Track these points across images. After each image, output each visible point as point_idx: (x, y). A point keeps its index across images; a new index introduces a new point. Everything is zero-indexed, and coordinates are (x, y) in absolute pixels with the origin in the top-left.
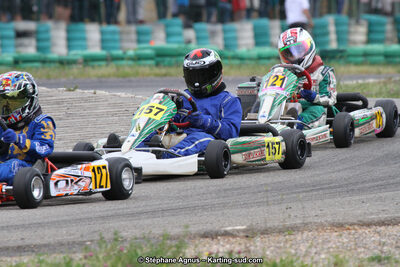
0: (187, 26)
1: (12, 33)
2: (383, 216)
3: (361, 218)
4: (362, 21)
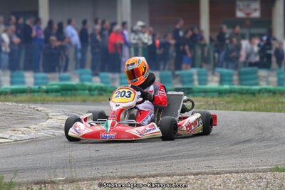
0: (96, 75)
2: (153, 173)
3: (139, 174)
4: (216, 73)
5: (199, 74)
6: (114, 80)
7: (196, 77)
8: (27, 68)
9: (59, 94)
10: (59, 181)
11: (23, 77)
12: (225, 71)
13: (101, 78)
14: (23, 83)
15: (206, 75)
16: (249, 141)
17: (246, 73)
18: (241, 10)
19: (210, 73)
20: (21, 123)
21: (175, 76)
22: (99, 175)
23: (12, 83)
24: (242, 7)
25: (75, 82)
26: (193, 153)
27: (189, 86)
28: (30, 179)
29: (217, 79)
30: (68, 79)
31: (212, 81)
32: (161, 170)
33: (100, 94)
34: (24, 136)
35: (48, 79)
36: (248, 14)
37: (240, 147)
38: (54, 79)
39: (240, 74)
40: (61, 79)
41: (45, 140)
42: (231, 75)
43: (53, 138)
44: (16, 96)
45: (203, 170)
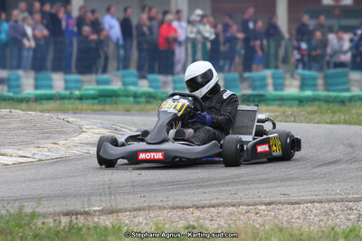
2: (214, 202)
3: (196, 203)
4: (296, 76)
5: (274, 77)
6: (165, 84)
7: (270, 81)
8: (56, 69)
9: (96, 101)
10: (95, 211)
11: (50, 79)
12: (307, 73)
13: (150, 81)
14: (51, 87)
15: (283, 78)
16: (336, 162)
17: (334, 76)
19: (288, 76)
20: (47, 138)
21: (243, 79)
22: (145, 204)
23: (37, 87)
25: (116, 86)
26: (265, 177)
27: (261, 92)
28: (58, 209)
29: (297, 83)
30: (107, 82)
31: (291, 86)
32: (223, 198)
33: (148, 102)
34: (50, 154)
35: (82, 82)
36: (337, 1)
37: (325, 169)
38: (89, 82)
39: (326, 77)
40: (99, 83)
41: (78, 159)
42: (315, 79)
43: (87, 157)
44: (41, 104)
45: (278, 199)
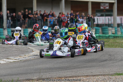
1: (10, 31)
3: (65, 76)
10: (35, 79)
17: (104, 29)
18: (102, 6)
22: (50, 76)
24: (102, 5)
32: (73, 74)
36: (105, 8)
37: (103, 63)
42: (99, 29)
43: (34, 60)
45: (89, 74)
